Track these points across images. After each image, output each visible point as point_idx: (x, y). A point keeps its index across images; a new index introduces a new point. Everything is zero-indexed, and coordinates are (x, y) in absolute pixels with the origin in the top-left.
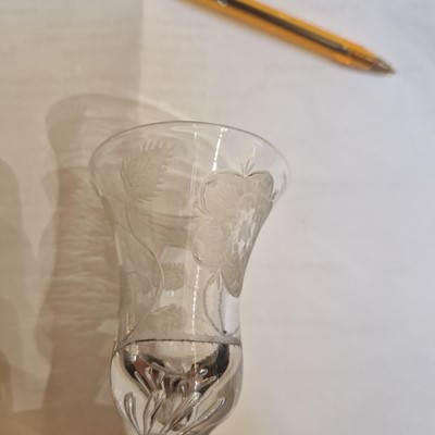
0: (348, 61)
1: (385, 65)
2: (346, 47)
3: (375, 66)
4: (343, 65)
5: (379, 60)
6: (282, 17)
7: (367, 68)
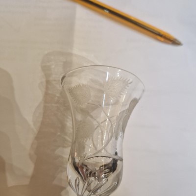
0: (162, 39)
1: (179, 42)
2: (162, 33)
3: (174, 42)
5: (175, 40)
6: (132, 19)
7: (171, 43)
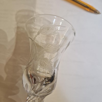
0: (89, 10)
4: (87, 11)
7: (93, 12)
